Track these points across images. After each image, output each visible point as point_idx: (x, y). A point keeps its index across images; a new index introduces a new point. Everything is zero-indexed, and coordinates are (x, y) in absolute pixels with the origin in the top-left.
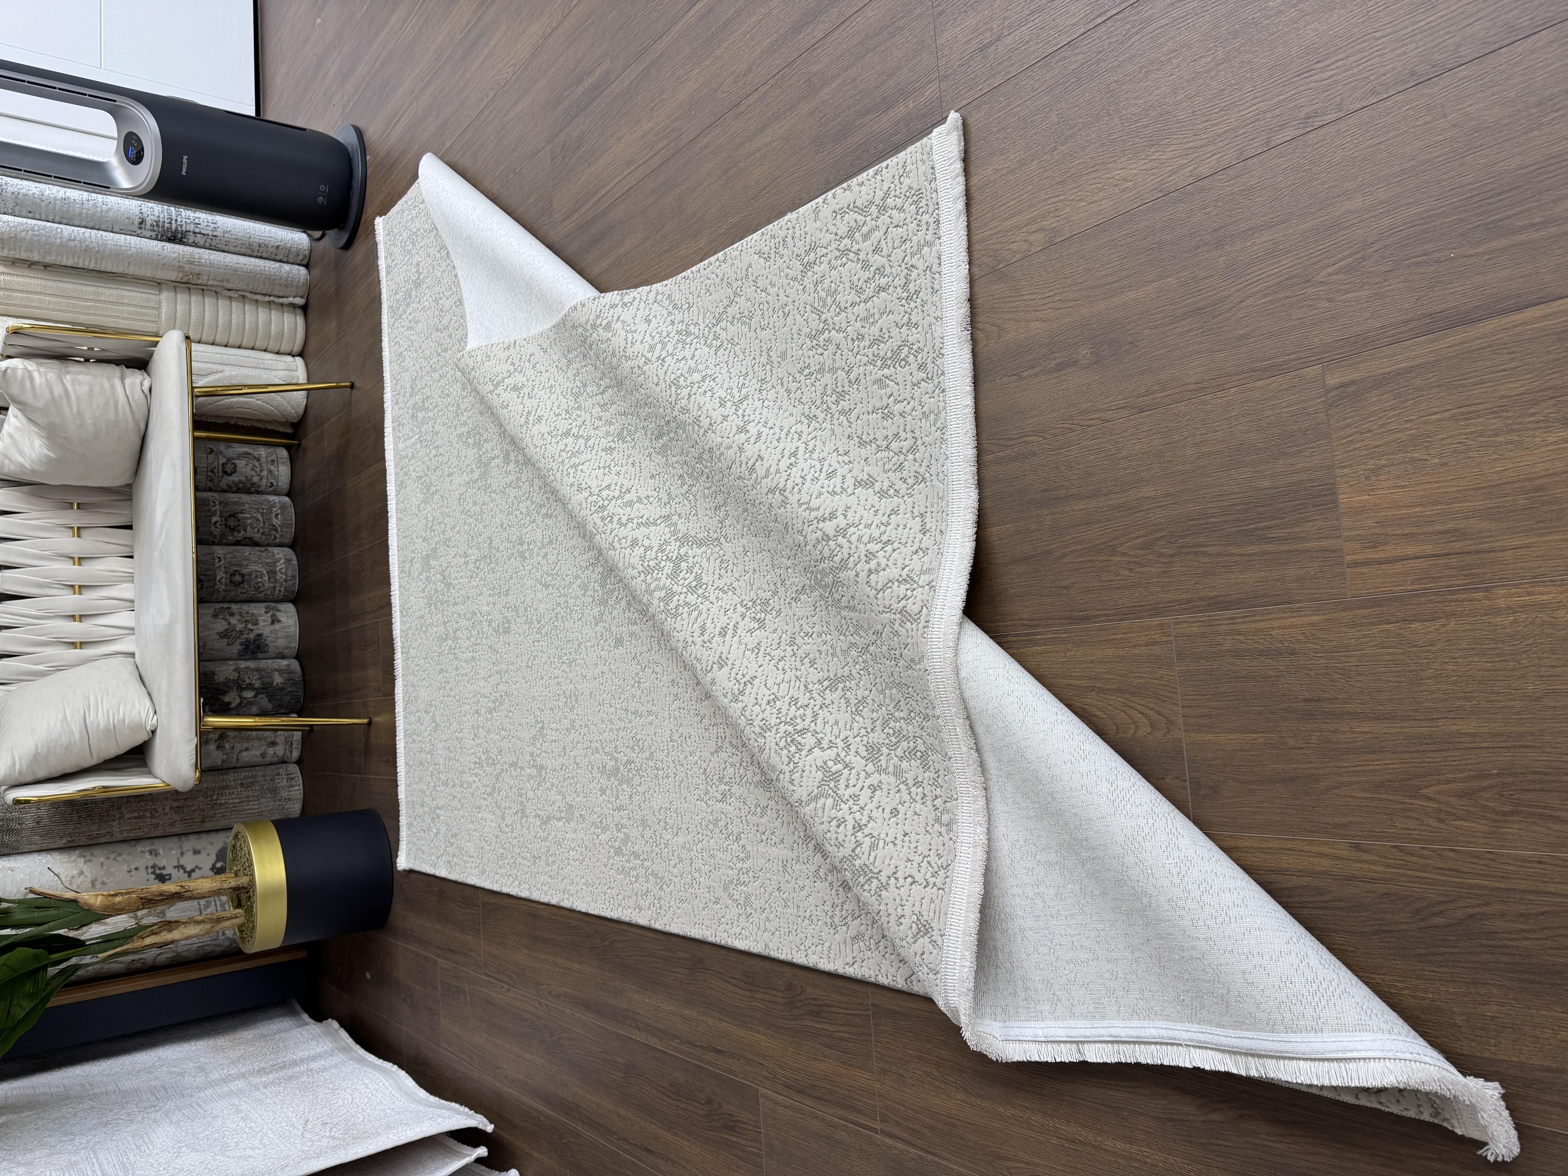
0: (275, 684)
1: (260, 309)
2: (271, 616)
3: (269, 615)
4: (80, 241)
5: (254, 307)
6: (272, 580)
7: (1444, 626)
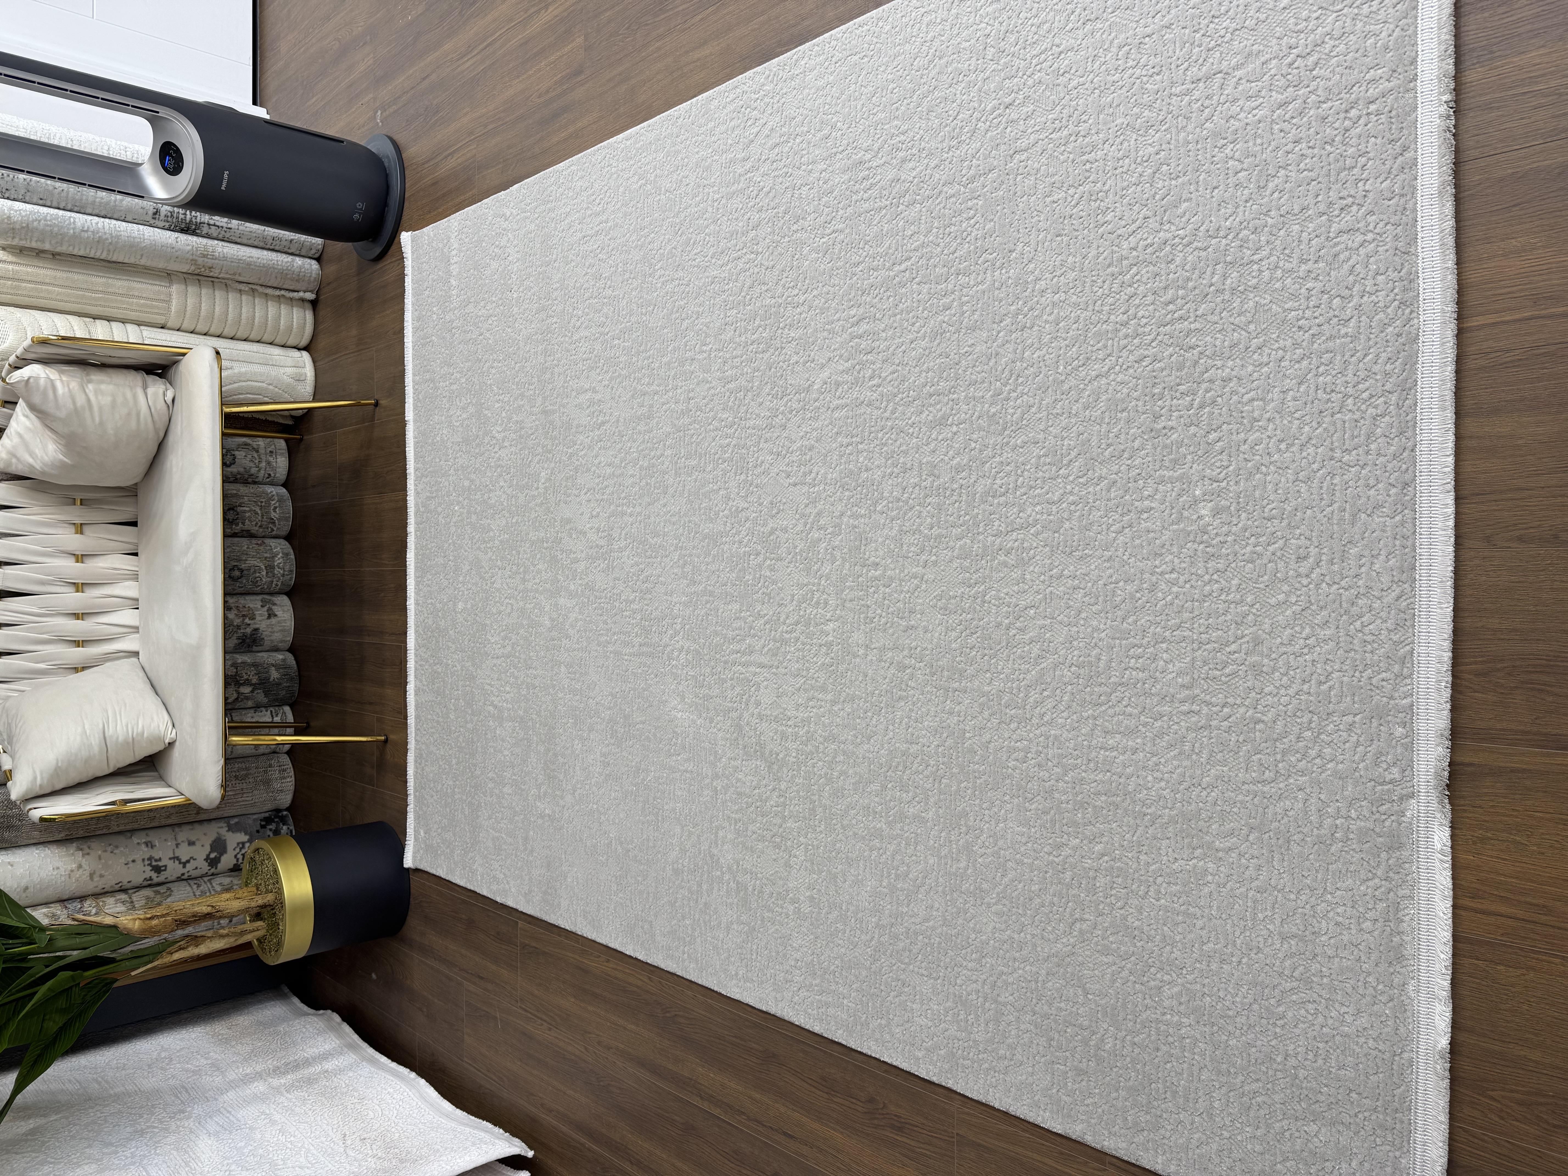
0: (272, 679)
1: (270, 303)
2: (268, 611)
3: (265, 609)
4: (93, 232)
5: (264, 300)
6: (270, 574)
7: (1524, 975)
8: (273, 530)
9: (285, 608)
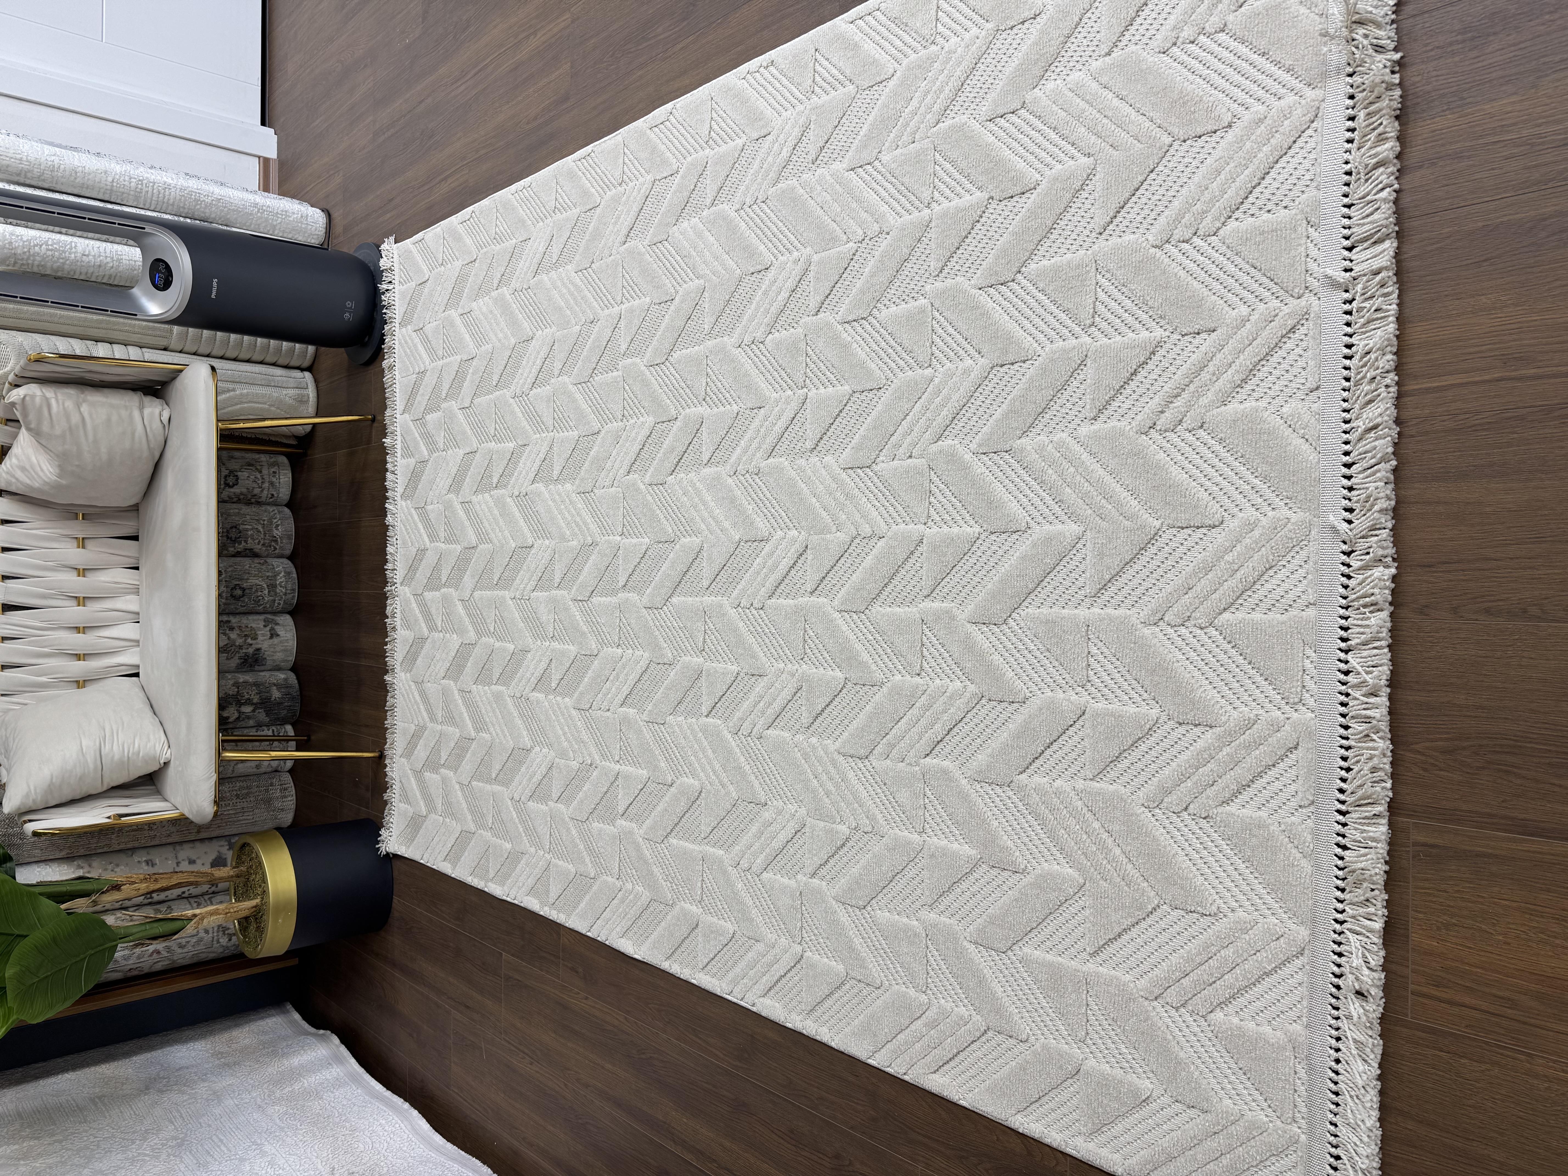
0: (273, 698)
2: (270, 630)
3: (268, 628)
6: (272, 593)
8: (275, 549)
9: (288, 628)
